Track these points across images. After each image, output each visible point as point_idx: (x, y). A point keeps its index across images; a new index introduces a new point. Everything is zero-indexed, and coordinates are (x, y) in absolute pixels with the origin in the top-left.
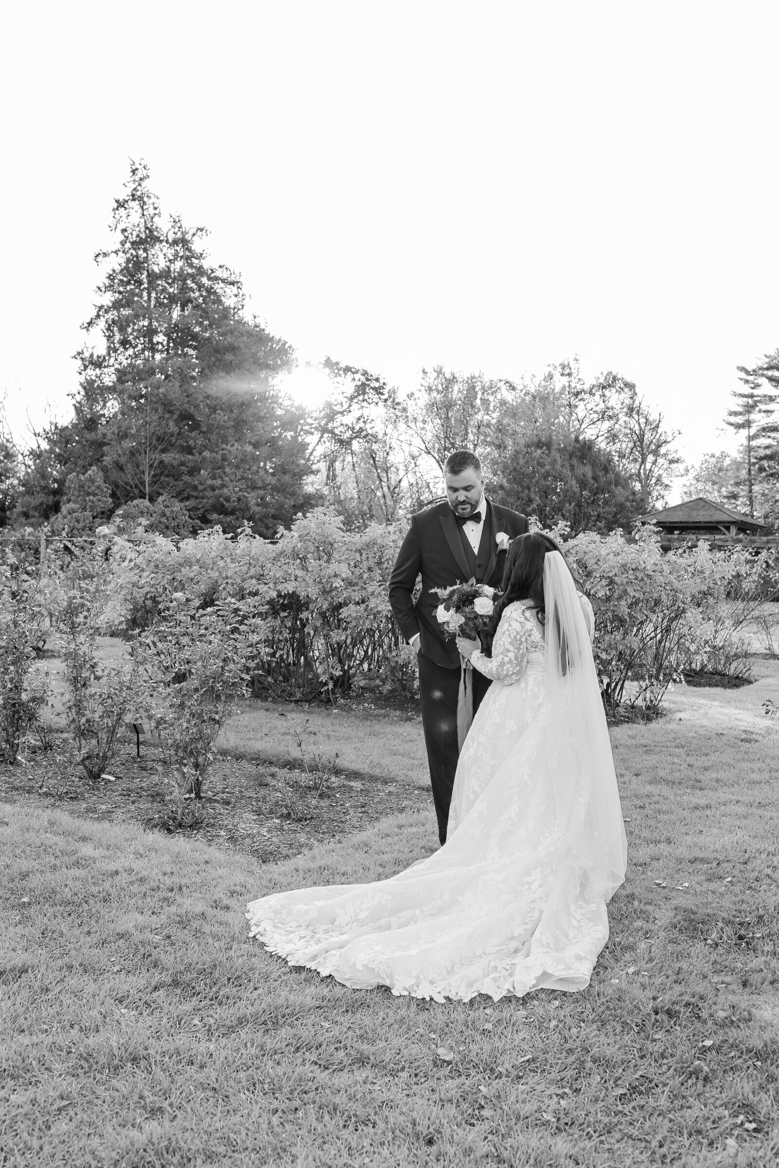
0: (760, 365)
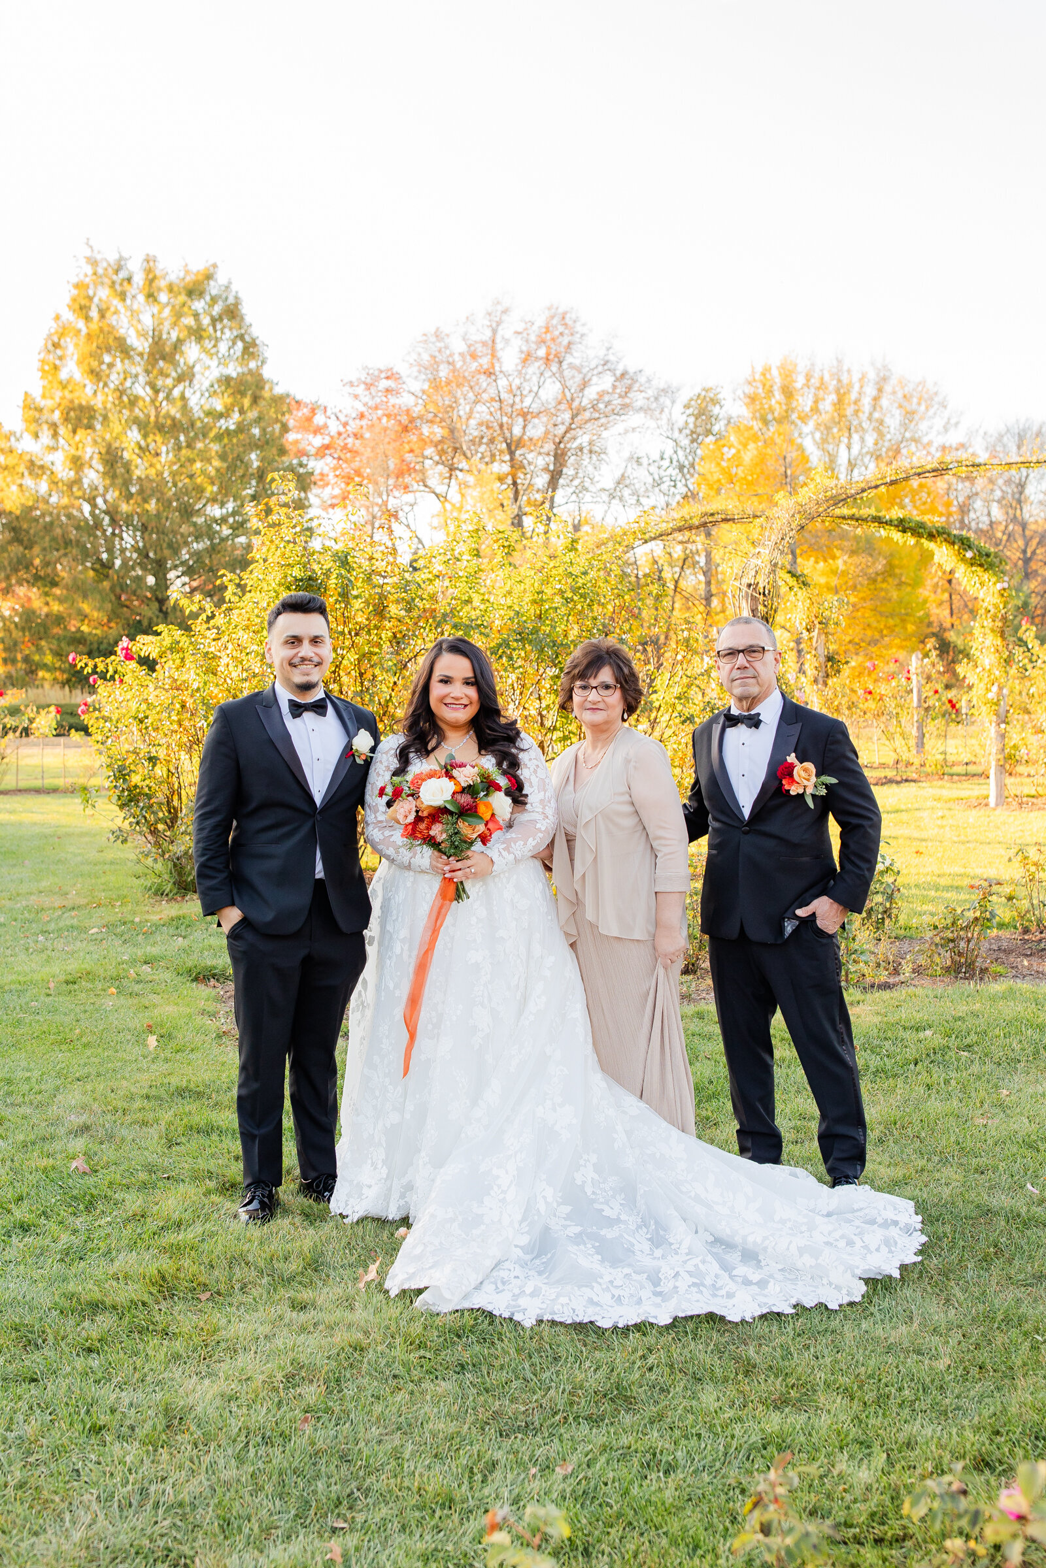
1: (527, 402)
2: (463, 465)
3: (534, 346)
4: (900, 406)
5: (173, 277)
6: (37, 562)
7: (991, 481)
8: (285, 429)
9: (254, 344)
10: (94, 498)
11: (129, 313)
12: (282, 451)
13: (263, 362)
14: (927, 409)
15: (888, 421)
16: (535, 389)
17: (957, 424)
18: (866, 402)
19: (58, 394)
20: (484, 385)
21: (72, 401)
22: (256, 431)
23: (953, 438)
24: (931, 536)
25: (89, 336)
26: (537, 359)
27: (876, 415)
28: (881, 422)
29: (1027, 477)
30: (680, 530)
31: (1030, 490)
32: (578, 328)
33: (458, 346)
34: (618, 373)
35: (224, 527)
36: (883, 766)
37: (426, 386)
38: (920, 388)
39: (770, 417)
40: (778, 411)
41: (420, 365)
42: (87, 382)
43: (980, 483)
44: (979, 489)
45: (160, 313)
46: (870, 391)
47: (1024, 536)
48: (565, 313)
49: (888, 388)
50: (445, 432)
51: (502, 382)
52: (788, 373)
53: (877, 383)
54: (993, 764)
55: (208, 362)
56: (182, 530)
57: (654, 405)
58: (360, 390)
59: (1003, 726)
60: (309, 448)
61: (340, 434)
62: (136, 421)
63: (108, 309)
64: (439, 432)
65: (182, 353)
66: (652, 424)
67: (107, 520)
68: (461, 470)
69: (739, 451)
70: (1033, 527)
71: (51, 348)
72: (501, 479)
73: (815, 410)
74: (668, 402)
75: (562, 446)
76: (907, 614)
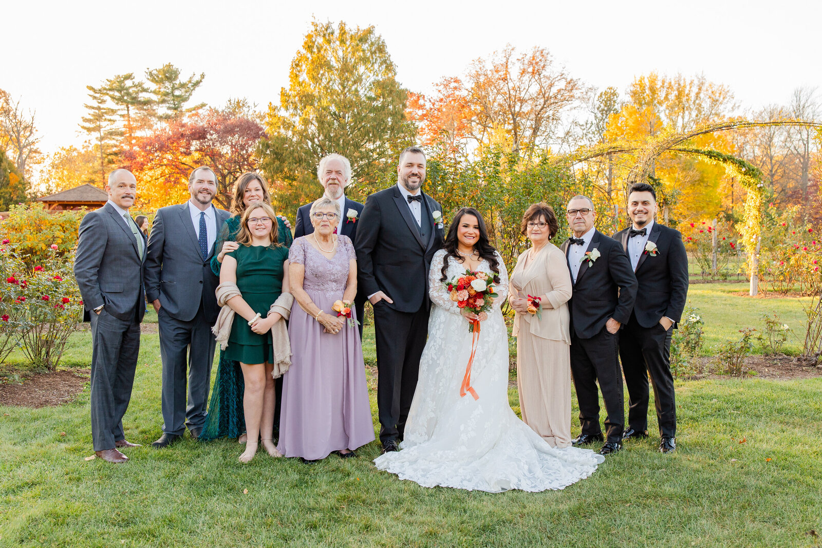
0: (104, 86)
1: (522, 95)
2: (491, 125)
3: (526, 67)
4: (710, 97)
5: (352, 33)
6: (286, 169)
7: (755, 135)
8: (405, 106)
9: (391, 65)
10: (314, 139)
11: (332, 50)
12: (403, 117)
13: (395, 74)
14: (724, 98)
15: (703, 105)
16: (527, 88)
17: (739, 106)
18: (693, 95)
19: (298, 88)
20: (502, 86)
21: (304, 92)
22: (391, 107)
23: (736, 114)
24: (725, 160)
25: (313, 62)
26: (528, 72)
27: (697, 102)
28: (700, 105)
29: (774, 134)
30: (597, 155)
31: (775, 140)
32: (549, 58)
33: (489, 67)
34: (569, 80)
35: (375, 154)
36: (696, 275)
37: (473, 86)
38: (720, 88)
39: (643, 102)
40: (647, 100)
41: (470, 76)
42: (311, 83)
43: (749, 137)
44: (749, 140)
45: (347, 49)
46: (695, 90)
47: (771, 163)
48: (543, 50)
49: (704, 88)
50: (482, 109)
51: (511, 85)
52: (653, 81)
53: (699, 86)
54: (752, 274)
55: (369, 74)
56: (354, 155)
57: (585, 96)
58: (441, 88)
59: (758, 256)
60: (416, 116)
61: (431, 109)
62: (333, 101)
63: (322, 47)
64: (479, 108)
65: (356, 70)
66: (584, 105)
67: (319, 150)
68: (489, 127)
69: (627, 119)
70: (776, 159)
71: (294, 66)
72: (509, 132)
73: (666, 98)
74: (592, 95)
75: (539, 116)
76: (710, 201)
